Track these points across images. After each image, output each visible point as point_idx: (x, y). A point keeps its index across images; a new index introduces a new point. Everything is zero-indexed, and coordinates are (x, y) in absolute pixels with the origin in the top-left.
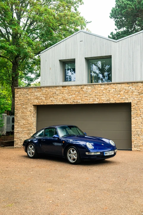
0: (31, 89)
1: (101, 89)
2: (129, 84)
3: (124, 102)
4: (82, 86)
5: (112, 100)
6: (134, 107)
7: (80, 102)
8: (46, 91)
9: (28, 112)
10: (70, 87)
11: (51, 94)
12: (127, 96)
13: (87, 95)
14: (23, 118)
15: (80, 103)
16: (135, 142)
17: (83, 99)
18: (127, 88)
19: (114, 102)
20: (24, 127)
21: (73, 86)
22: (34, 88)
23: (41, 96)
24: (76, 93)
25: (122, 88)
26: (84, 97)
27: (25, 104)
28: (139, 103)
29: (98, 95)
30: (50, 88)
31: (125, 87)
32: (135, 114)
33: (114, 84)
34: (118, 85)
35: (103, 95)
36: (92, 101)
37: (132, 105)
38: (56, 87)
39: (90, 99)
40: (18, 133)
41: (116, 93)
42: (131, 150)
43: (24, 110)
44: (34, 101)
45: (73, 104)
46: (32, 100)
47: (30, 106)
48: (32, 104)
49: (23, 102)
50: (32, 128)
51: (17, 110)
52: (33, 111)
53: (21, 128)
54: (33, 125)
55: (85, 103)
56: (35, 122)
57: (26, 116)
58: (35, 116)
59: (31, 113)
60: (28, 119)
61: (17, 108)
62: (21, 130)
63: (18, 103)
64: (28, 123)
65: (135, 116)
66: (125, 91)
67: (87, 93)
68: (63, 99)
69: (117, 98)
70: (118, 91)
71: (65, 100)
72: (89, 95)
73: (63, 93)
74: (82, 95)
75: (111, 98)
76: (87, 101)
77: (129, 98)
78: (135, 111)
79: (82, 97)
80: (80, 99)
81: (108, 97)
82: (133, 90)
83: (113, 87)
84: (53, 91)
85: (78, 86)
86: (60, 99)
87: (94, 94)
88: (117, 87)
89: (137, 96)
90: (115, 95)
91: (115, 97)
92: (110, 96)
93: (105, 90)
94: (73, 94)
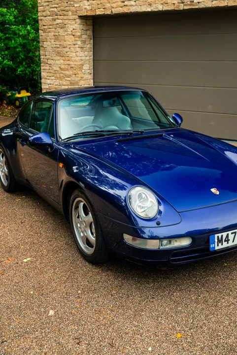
9: (68, 37)
15: (201, 6)
43: (59, 31)
44: (81, 5)
45: (182, 9)
46: (77, 3)
47: (71, 21)
48: (76, 14)
49: (55, 9)
50: (79, 79)
51: (45, 32)
52: (79, 32)
53: (56, 78)
54: (83, 71)
55: (217, 5)
56: (89, 62)
57: (64, 47)
58: (88, 46)
59: (76, 39)
60: (70, 54)
61: (44, 26)
62: (56, 83)
63: (45, 12)
64: (70, 67)
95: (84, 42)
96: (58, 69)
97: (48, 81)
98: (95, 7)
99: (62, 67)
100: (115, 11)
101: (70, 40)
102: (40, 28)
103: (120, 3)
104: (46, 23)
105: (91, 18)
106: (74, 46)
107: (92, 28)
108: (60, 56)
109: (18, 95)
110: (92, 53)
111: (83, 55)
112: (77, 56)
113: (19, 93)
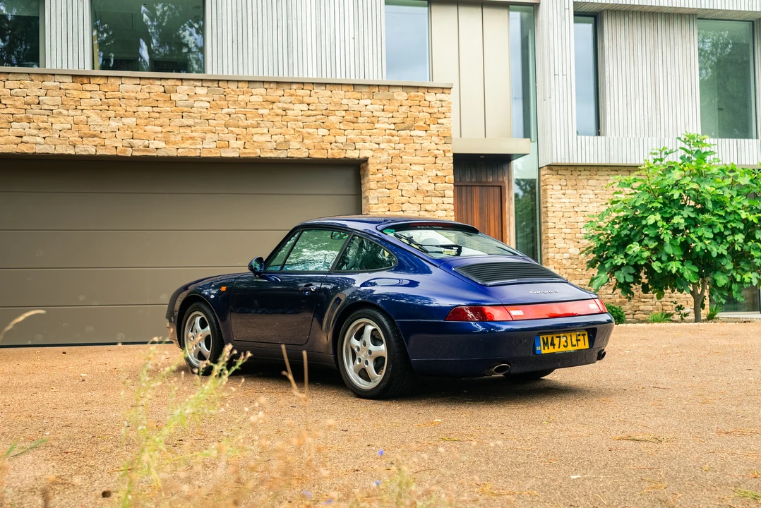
1: (252, 99)
2: (358, 89)
3: (342, 156)
4: (170, 83)
5: (295, 144)
6: (380, 175)
7: (161, 147)
10: (112, 80)
11: (14, 106)
12: (352, 135)
13: (191, 122)
15: (161, 153)
17: (172, 138)
18: (352, 104)
19: (303, 154)
21: (123, 79)
24: (140, 109)
25: (336, 104)
26: (176, 130)
28: (396, 163)
29: (241, 123)
30: (10, 77)
31: (344, 101)
32: (383, 201)
33: (301, 86)
34: (320, 90)
35: (258, 126)
36: (213, 145)
37: (371, 168)
38: (40, 78)
39: (203, 139)
41: (313, 119)
45: (129, 155)
55: (185, 155)
65: (383, 210)
66: (343, 113)
67: (190, 114)
68: (77, 134)
69: (316, 138)
70: (318, 115)
71: (90, 137)
72: (201, 123)
73: (78, 107)
74: (167, 121)
75: (293, 139)
76: (191, 145)
77: (359, 140)
78: (384, 190)
79: (169, 129)
80: (159, 135)
81: (279, 136)
82: (375, 114)
83: (300, 96)
84: (25, 95)
85: (151, 81)
86: (64, 129)
87: (224, 118)
88: (313, 99)
89: (390, 137)
90: (309, 127)
91: (309, 134)
92: (289, 129)
93: (267, 107)
94: (126, 113)
103: (15, 138)
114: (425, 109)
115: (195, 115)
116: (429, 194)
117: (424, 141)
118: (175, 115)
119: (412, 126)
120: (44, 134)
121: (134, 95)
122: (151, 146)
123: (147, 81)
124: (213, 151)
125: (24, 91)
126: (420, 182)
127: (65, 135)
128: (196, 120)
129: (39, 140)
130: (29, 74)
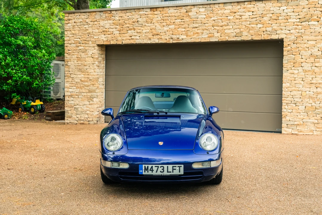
0: (94, 14)
1: (225, 12)
2: (280, 1)
3: (269, 38)
4: (189, 7)
5: (245, 33)
6: (289, 48)
7: (185, 39)
8: (120, 18)
9: (89, 58)
10: (165, 9)
11: (129, 24)
12: (275, 27)
13: (197, 25)
14: (80, 70)
15: (184, 41)
16: (288, 118)
17: (189, 34)
18: (276, 10)
19: (249, 38)
20: (82, 85)
21: (170, 8)
22: (99, 13)
23: (112, 27)
24: (176, 21)
25: (267, 10)
26: (191, 29)
27: (83, 42)
28: (299, 41)
29: (220, 24)
30: (128, 11)
31: (272, 9)
32: (290, 62)
33: (250, 3)
34: (258, 4)
35: (228, 25)
36: (207, 36)
37: (285, 44)
38: (138, 10)
39: (202, 33)
40: (71, 96)
41: (255, 19)
42: (281, 132)
43: (81, 54)
44: (99, 37)
45: (171, 42)
46: (96, 36)
47: (91, 47)
48: (95, 43)
49: (79, 40)
50: (96, 88)
51: (70, 55)
52: (97, 55)
53: (77, 88)
54: (99, 82)
55: (194, 41)
56: (103, 76)
57: (85, 66)
58: (102, 65)
59: (94, 60)
60: (89, 70)
61: (69, 50)
62: (77, 91)
63: (70, 41)
64: (88, 79)
65: (290, 66)
66: (271, 15)
67: (197, 22)
68: (151, 34)
69: (256, 29)
70: (257, 17)
71: (156, 35)
72: (202, 26)
73: (152, 22)
74: (187, 26)
75: (244, 31)
76: (197, 36)
77: (279, 29)
78: (292, 55)
79: (188, 29)
80: (184, 33)
81: (238, 29)
82: (289, 14)
83: (248, 8)
84: (133, 18)
85: (181, 7)
86: (146, 32)
87: (212, 22)
88: (256, 9)
89: (297, 26)
90: (253, 24)
91: (252, 27)
92: (242, 26)
93: (232, 15)
94: (171, 23)
95: (100, 62)
96: (79, 81)
97: (71, 90)
98: (110, 39)
99: (83, 79)
100: (125, 42)
101: (89, 60)
102: (65, 52)
103: (129, 37)
104: (71, 49)
105: (105, 46)
106: (93, 65)
107: (105, 53)
108: (81, 72)
109: (33, 104)
110: (105, 70)
111: (99, 71)
112: (95, 72)
113: (35, 102)
114: (318, 9)
115: (199, 22)
116: (318, 57)
117: (317, 27)
118: (191, 23)
119: (309, 19)
120: (139, 35)
121: (173, 14)
122: (180, 38)
123: (179, 8)
124: (206, 38)
125: (132, 17)
126: (313, 51)
127: (147, 35)
128: (199, 24)
129: (138, 37)
130: (134, 9)
